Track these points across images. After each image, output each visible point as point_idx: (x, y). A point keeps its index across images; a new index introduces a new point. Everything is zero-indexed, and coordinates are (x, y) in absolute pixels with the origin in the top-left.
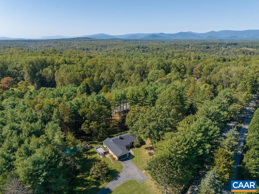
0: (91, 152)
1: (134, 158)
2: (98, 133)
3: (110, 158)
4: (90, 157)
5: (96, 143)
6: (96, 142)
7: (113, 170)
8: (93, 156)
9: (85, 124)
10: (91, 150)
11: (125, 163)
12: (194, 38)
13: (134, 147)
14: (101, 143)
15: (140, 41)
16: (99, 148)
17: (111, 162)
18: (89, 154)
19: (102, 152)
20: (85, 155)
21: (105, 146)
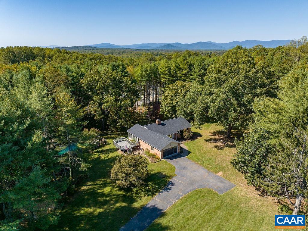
0: (107, 150)
1: (192, 155)
3: (145, 156)
7: (155, 174)
8: (112, 155)
10: (107, 147)
11: (177, 162)
12: (215, 49)
15: (152, 50)
16: (120, 141)
18: (102, 152)
19: (128, 147)
20: (95, 155)
21: (132, 138)
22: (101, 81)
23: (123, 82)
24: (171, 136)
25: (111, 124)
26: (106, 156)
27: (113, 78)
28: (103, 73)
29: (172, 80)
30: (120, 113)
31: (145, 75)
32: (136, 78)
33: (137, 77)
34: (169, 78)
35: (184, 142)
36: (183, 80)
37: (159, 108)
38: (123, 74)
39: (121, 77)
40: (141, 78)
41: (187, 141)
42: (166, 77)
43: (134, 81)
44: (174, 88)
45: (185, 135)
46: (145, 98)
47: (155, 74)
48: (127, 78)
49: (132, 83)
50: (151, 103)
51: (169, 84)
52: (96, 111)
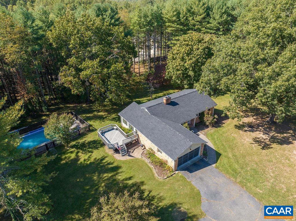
0: (89, 143)
1: (222, 160)
2: (104, 94)
3: (147, 161)
4: (86, 157)
5: (101, 118)
6: (102, 115)
8: (96, 154)
9: (69, 69)
10: (90, 138)
13: (207, 127)
14: (114, 118)
16: (109, 131)
17: (153, 175)
18: (83, 147)
19: (120, 144)
20: (72, 152)
21: (127, 125)
22: (75, 35)
23: (112, 35)
24: (187, 124)
25: (97, 99)
26: (88, 155)
27: (97, 28)
28: (80, 21)
29: (181, 30)
30: (109, 83)
31: (145, 23)
32: (131, 27)
33: (133, 25)
34: (177, 26)
35: (206, 130)
36: (197, 29)
37: (164, 70)
38: (113, 21)
39: (110, 26)
40: (138, 26)
41: (210, 128)
42: (173, 25)
43: (128, 33)
44: (187, 42)
45: (208, 120)
46: (144, 53)
47: (158, 22)
48: (118, 28)
49: (126, 36)
50: (152, 60)
51: (177, 36)
52: (71, 82)
